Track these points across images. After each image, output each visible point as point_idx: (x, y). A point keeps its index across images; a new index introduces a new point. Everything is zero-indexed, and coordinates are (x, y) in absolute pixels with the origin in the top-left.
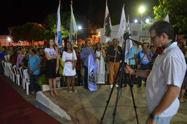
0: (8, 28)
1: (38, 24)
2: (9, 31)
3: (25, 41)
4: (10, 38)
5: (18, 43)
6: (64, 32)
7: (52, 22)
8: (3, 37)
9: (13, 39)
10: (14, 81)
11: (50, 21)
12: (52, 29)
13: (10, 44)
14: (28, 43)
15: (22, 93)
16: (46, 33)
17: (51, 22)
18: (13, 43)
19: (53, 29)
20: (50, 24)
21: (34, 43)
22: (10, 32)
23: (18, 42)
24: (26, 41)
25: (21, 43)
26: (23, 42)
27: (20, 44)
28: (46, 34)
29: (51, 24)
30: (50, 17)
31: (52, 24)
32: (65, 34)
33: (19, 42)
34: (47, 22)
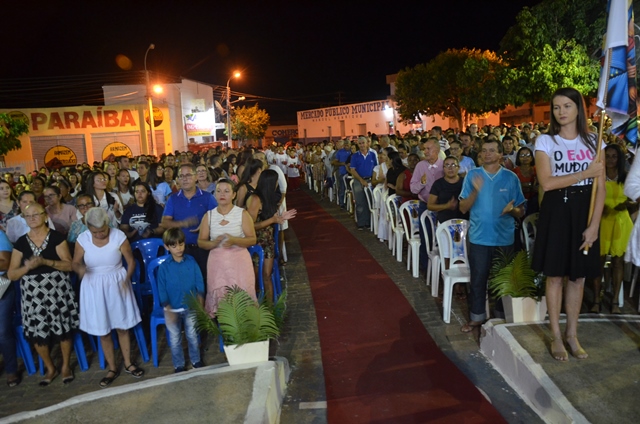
0: (388, 77)
1: (482, 52)
2: (389, 86)
3: (436, 116)
4: (392, 109)
5: (414, 122)
6: (586, 70)
7: (535, 38)
8: (372, 108)
9: (400, 111)
10: (399, 259)
11: (527, 32)
12: (534, 64)
13: (390, 126)
14: (447, 119)
15: (426, 314)
16: (511, 79)
17: (531, 38)
18: (400, 121)
19: (539, 64)
20: (528, 44)
21: (466, 120)
22: (393, 90)
23: (417, 119)
24: (439, 113)
25: (425, 122)
26: (430, 118)
27: (422, 127)
28: (514, 83)
29: (532, 43)
30: (529, 19)
31: (536, 43)
32: (590, 77)
33: (419, 118)
34: (518, 39)
